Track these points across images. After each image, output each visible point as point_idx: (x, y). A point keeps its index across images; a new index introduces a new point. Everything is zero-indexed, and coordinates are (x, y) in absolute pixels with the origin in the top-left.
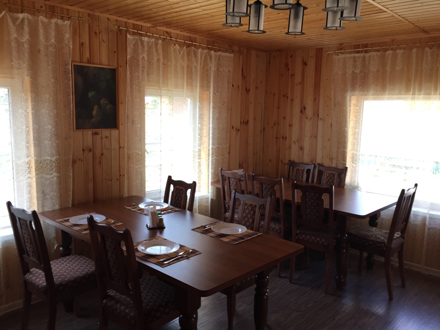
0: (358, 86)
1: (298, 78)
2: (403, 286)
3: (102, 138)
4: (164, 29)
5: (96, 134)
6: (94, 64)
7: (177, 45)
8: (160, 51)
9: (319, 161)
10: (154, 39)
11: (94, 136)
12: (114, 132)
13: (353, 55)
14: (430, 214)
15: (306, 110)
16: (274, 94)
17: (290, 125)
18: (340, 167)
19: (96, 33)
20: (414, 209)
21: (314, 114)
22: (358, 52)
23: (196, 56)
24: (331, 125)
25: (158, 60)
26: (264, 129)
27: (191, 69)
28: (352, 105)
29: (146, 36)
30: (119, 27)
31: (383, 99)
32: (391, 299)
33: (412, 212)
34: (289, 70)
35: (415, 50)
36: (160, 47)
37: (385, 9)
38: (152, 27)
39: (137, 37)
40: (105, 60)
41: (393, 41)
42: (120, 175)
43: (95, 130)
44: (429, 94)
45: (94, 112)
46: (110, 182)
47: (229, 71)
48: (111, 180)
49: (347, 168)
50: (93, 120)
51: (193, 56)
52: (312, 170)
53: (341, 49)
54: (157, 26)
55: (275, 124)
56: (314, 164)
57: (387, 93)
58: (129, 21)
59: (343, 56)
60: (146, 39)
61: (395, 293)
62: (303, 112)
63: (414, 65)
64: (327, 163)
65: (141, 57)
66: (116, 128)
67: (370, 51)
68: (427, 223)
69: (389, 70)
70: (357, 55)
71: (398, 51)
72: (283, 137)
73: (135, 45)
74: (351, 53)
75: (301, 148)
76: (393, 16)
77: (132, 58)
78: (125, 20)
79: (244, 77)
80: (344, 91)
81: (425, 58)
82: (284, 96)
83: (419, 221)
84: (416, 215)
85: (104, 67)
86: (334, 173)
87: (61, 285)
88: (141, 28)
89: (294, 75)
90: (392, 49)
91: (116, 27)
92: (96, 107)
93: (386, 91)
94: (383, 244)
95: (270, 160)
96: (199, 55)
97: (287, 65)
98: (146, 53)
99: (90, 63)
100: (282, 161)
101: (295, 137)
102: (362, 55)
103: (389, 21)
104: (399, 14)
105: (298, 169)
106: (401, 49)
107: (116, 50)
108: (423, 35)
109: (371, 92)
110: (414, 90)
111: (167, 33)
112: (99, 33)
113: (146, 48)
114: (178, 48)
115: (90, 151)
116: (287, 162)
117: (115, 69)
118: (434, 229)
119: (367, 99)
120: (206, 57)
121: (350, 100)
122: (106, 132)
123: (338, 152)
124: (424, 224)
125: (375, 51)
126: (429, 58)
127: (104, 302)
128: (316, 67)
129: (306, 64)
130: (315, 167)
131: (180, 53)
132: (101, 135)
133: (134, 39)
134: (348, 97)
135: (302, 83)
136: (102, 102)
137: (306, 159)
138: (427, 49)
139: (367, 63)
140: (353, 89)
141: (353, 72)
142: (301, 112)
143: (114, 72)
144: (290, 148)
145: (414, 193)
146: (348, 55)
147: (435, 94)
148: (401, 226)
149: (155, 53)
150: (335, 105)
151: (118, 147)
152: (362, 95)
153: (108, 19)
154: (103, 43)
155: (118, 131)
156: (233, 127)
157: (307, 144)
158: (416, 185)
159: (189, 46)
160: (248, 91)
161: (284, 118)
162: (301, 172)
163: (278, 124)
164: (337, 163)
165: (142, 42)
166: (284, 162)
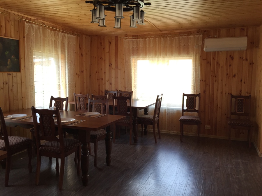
0: (135, 54)
1: (107, 50)
2: (160, 138)
3: (12, 77)
4: (42, 21)
5: (10, 74)
6: (7, 37)
7: (49, 30)
8: (41, 32)
9: (120, 89)
10: (38, 26)
11: (9, 75)
12: (19, 74)
13: (132, 40)
14: (168, 108)
15: (112, 65)
16: (95, 57)
17: (104, 73)
18: (130, 91)
19: (8, 21)
20: (161, 107)
21: (116, 67)
22: (134, 38)
23: (58, 36)
24: (124, 72)
25: (40, 37)
26: (91, 75)
27: (57, 42)
28: (133, 62)
29: (34, 24)
30: (21, 18)
31: (146, 60)
32: (156, 142)
33: (161, 108)
34: (102, 45)
35: (157, 38)
36: (41, 30)
37: (147, 21)
38: (36, 19)
39: (30, 24)
40: (13, 35)
41: (148, 34)
42: (22, 97)
43: (9, 73)
44: (164, 57)
45: (9, 63)
46: (17, 101)
47: (74, 44)
48: (18, 100)
49: (132, 91)
50: (8, 67)
51: (57, 35)
52: (117, 94)
53: (127, 37)
54: (38, 19)
55: (97, 72)
56: (117, 91)
57: (147, 57)
58: (24, 16)
59: (128, 40)
60: (34, 25)
61: (158, 141)
62: (111, 66)
63: (157, 45)
64: (123, 90)
65: (32, 34)
66: (19, 71)
67: (139, 38)
68: (167, 111)
69: (148, 47)
70: (134, 40)
71: (151, 39)
72: (101, 79)
73: (29, 28)
74: (131, 38)
75: (111, 84)
76: (150, 24)
77: (28, 34)
78: (22, 15)
79: (80, 48)
80: (129, 56)
81: (161, 42)
82: (100, 58)
83: (163, 112)
84: (162, 109)
85: (13, 39)
86: (127, 94)
87: (12, 146)
88: (30, 19)
89: (105, 48)
90: (148, 38)
91: (20, 18)
92: (9, 60)
93: (147, 56)
94: (152, 120)
95: (95, 91)
96: (60, 35)
97: (101, 43)
98: (34, 32)
99: (6, 36)
100: (101, 91)
101: (107, 79)
102: (136, 40)
103: (148, 25)
104: (152, 23)
105: (110, 94)
106: (152, 38)
107: (18, 30)
108: (160, 32)
109: (141, 56)
110: (158, 56)
111: (43, 23)
112: (10, 21)
113: (34, 30)
114: (49, 31)
115: (7, 83)
116: (104, 91)
117: (18, 40)
118: (169, 113)
119: (139, 60)
120: (63, 37)
121: (132, 60)
122: (14, 74)
123: (128, 84)
124: (166, 112)
125: (141, 38)
126: (163, 42)
127: (40, 148)
128: (115, 45)
129: (110, 43)
130: (118, 92)
131: (51, 34)
132: (12, 76)
133: (28, 25)
134: (131, 59)
135: (109, 52)
136: (12, 57)
137: (114, 89)
138: (162, 38)
139: (138, 43)
140: (133, 54)
141: (133, 47)
142: (110, 66)
143: (18, 42)
144: (105, 84)
145: (162, 98)
146: (130, 40)
147: (166, 57)
148: (157, 112)
149: (39, 33)
150: (125, 62)
151: (21, 82)
152: (137, 58)
153: (14, 14)
154: (12, 26)
155: (20, 73)
156: (76, 74)
157: (113, 81)
158: (162, 94)
159: (54, 30)
160: (82, 55)
161: (101, 69)
162: (111, 95)
163: (98, 72)
164: (128, 90)
165: (33, 27)
166: (102, 91)
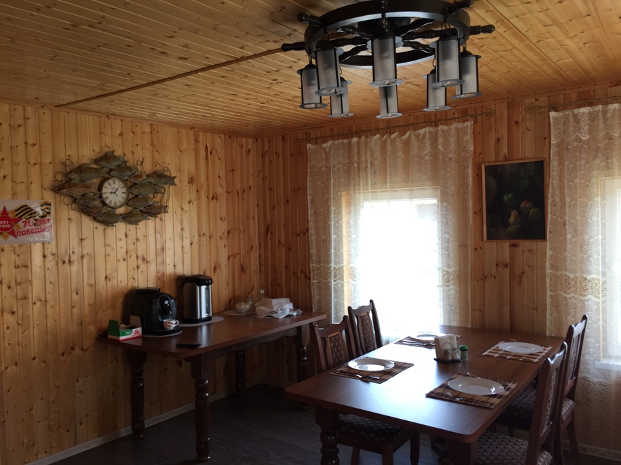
3: (523, 251)
5: (514, 246)
6: (513, 160)
11: (512, 248)
12: (539, 244)
39: (568, 112)
40: (529, 153)
43: (513, 241)
45: (512, 219)
50: (509, 228)
60: (583, 110)
66: (545, 239)
77: (559, 142)
85: (527, 161)
92: (514, 213)
99: (508, 160)
107: (547, 135)
112: (522, 121)
115: (506, 266)
117: (542, 161)
132: (522, 248)
133: (564, 116)
136: (522, 205)
143: (540, 165)
153: (536, 99)
154: (527, 131)
155: (545, 242)
